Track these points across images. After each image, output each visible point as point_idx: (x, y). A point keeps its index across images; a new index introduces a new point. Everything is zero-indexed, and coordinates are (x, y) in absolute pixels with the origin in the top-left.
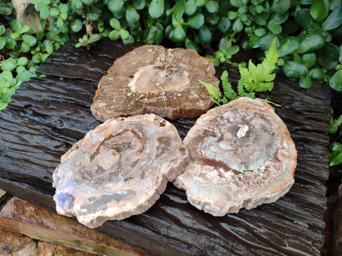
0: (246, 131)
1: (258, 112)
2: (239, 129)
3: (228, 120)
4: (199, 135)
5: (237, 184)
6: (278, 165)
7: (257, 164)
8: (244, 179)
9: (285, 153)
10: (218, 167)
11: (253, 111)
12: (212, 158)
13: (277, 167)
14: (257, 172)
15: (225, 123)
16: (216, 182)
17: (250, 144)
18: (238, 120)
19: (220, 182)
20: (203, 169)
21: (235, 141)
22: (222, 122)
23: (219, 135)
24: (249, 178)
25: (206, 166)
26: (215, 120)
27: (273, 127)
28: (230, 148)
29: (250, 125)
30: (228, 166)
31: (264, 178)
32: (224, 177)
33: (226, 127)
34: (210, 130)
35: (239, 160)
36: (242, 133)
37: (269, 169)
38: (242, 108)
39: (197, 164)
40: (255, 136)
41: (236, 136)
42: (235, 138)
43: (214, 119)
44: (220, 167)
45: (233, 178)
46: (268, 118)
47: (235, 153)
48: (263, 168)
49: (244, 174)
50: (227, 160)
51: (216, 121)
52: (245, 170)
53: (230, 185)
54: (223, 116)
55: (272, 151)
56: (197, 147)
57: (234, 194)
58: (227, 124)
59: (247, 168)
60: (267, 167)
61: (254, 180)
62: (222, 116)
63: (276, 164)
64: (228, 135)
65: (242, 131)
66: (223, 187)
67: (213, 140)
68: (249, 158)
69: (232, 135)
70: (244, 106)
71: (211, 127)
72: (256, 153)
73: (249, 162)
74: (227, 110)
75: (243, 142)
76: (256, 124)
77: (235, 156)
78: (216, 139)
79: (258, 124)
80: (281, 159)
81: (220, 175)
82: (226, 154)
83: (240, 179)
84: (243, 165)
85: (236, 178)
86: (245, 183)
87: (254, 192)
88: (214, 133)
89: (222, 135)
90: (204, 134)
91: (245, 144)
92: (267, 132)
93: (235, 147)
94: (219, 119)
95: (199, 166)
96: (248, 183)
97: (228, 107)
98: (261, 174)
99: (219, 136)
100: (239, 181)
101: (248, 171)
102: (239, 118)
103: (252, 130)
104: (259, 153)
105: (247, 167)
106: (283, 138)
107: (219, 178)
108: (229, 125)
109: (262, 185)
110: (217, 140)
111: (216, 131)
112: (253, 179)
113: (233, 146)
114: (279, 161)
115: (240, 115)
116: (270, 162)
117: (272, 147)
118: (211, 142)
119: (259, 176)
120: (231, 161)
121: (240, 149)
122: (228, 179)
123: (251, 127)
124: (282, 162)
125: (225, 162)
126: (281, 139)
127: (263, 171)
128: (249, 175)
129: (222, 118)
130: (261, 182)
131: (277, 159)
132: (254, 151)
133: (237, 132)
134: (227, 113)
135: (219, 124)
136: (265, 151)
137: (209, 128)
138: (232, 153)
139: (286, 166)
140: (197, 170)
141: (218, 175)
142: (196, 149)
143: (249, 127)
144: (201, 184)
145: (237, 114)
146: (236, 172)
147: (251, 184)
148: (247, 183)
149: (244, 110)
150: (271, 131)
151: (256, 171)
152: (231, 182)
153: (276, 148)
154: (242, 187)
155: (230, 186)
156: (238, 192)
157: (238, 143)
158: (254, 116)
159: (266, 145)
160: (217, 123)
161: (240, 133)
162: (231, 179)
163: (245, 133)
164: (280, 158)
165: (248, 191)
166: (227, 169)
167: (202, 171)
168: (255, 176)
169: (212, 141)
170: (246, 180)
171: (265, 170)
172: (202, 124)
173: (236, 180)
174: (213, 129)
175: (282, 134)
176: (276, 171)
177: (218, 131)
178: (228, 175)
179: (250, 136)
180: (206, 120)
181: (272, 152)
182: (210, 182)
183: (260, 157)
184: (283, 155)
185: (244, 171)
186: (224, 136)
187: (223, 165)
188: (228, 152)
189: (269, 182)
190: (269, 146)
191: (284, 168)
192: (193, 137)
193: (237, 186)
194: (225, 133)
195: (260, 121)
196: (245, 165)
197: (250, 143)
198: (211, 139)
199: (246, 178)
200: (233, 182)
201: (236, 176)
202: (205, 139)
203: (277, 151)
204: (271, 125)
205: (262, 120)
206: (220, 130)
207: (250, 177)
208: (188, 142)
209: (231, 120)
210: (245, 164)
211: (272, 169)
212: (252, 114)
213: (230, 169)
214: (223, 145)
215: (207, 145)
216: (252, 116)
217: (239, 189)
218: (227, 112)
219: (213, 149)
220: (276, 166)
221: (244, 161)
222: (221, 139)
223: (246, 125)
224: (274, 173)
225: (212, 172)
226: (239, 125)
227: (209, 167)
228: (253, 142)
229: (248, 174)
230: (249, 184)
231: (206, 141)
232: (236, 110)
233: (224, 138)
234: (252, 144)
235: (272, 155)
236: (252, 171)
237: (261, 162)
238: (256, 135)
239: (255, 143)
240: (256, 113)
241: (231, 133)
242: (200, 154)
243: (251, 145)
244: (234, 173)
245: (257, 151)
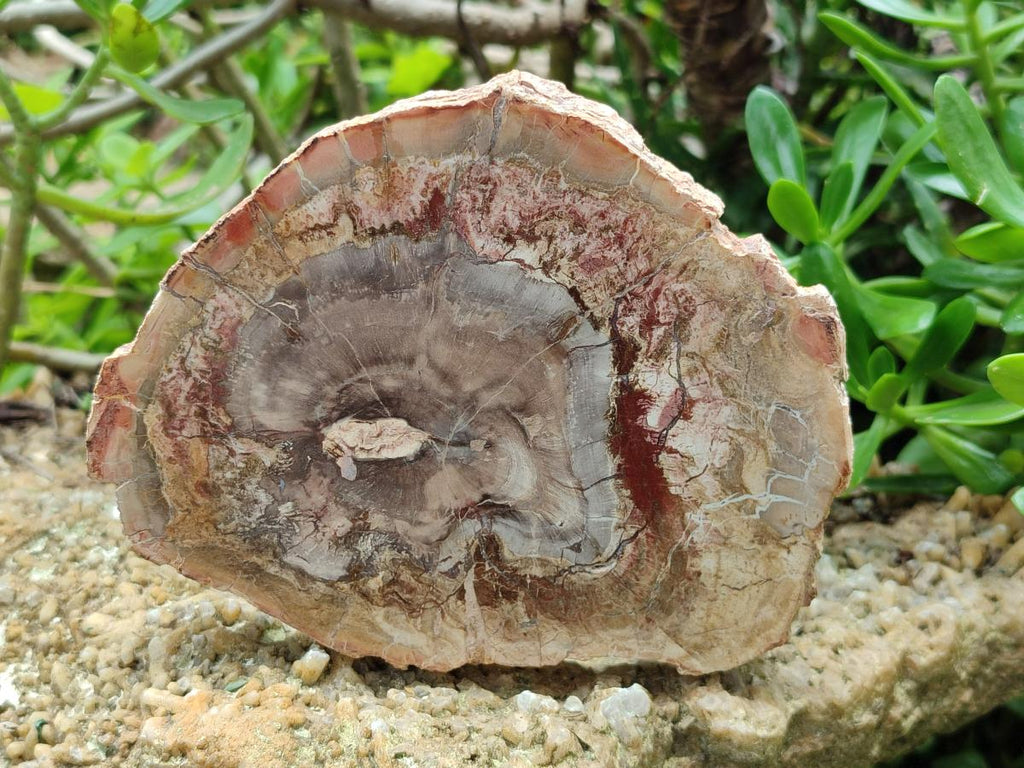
0: (366, 426)
1: (192, 428)
2: (377, 462)
3: (348, 540)
4: (529, 613)
5: (681, 323)
6: (463, 196)
7: (520, 289)
8: (636, 304)
9: (368, 189)
10: (648, 439)
11: (198, 452)
12: (618, 488)
13: (480, 196)
14: (565, 269)
15: (382, 539)
16: (726, 411)
17: (430, 371)
18: (316, 493)
19: (718, 392)
20: (700, 492)
21: (454, 444)
22: (387, 555)
23: (471, 528)
24: (622, 288)
25: (673, 490)
26: (400, 597)
27: (247, 313)
28: (512, 448)
29: (315, 426)
30: (613, 403)
31: (579, 224)
32: (682, 388)
33: (401, 526)
34: (469, 581)
35: (552, 375)
36: (397, 440)
37: (515, 223)
38: (219, 515)
39: (688, 533)
40: (365, 373)
41: (423, 454)
42: (442, 453)
43: (389, 604)
44: (642, 432)
45: (660, 353)
46: (197, 361)
47: (524, 409)
48: (527, 253)
49: (614, 319)
50: (586, 425)
51: (396, 588)
52: (588, 327)
53: (704, 348)
54: (343, 573)
55: (405, 254)
56: (602, 585)
57: (738, 308)
58: (379, 532)
59: (573, 319)
60: (509, 240)
61: (613, 262)
62: (341, 579)
63: (467, 204)
64: (445, 488)
65: (377, 444)
66: (729, 369)
67: (519, 540)
68: (512, 340)
69: (429, 475)
70: (201, 512)
71: (451, 585)
72: (462, 321)
73: (534, 325)
74: (290, 577)
75: (439, 407)
76: (281, 402)
77: (542, 398)
78: (503, 529)
79: (274, 391)
80: (424, 193)
81: (683, 409)
82: (557, 446)
83: (649, 323)
84: (569, 343)
85: (655, 341)
86: (657, 292)
87: (674, 236)
88: (478, 555)
89: (464, 513)
90: (510, 596)
91: (446, 391)
92: (302, 327)
93: (491, 429)
94: (374, 584)
95: (694, 517)
96: (647, 277)
97: (259, 583)
98: (567, 245)
99: (478, 527)
100: (661, 319)
101: (587, 309)
102: (300, 495)
103: (338, 399)
104: (456, 308)
105: (566, 325)
106: (282, 240)
107: (698, 411)
108: (377, 520)
109: (617, 216)
110: (511, 522)
111: (456, 551)
112: (613, 270)
113: (492, 436)
114: (438, 196)
115: (279, 501)
116: (473, 235)
117: (378, 263)
118: (535, 543)
119: (577, 252)
120: (580, 407)
121: (489, 399)
122: (683, 370)
123: (319, 413)
124: (437, 183)
125: (603, 426)
126: (297, 243)
127: (542, 243)
128: (602, 296)
129: (356, 572)
130: (607, 229)
131: (436, 210)
132: (458, 336)
133: (399, 462)
134: (309, 568)
135: (408, 564)
136: (421, 286)
137: (461, 593)
138: (534, 425)
139: (447, 154)
140: (718, 515)
141: (687, 418)
142: (617, 580)
143: (328, 422)
144: (774, 464)
145: (281, 519)
146: (625, 355)
147: (643, 265)
148: (646, 285)
149: (228, 499)
150: (280, 311)
151: (563, 277)
152: (687, 348)
153: (367, 244)
154: (683, 293)
155: (707, 344)
156: (715, 300)
157: (461, 424)
158: (239, 436)
159: (384, 297)
160: (406, 576)
161: (393, 447)
162: (674, 355)
163: (380, 422)
164: (417, 200)
165: (685, 260)
166: (631, 401)
167: (709, 493)
168: (593, 265)
169: (528, 536)
170: (635, 295)
171: (531, 239)
172: (458, 635)
173: (667, 336)
174: (452, 574)
175: (258, 252)
176: (507, 190)
177: (449, 544)
178: (656, 380)
179: (380, 392)
180: (422, 631)
181: (405, 250)
182: (740, 432)
183: (473, 296)
184: (390, 192)
185: (597, 328)
186: (460, 504)
187: (626, 427)
188: (543, 443)
189: (583, 195)
190: (377, 281)
191: (466, 159)
192: (563, 631)
193: (692, 314)
194: (441, 512)
195: (247, 389)
196: (563, 334)
197: (422, 372)
198: (519, 546)
199: (625, 299)
200: (682, 340)
201: (644, 344)
202: (538, 572)
203: (383, 231)
204: (234, 329)
205: (235, 383)
206: (442, 539)
207: (612, 284)
208: (602, 634)
209: (340, 523)
210: (556, 336)
211: (507, 208)
212: (232, 453)
213: (625, 387)
214: (517, 479)
215: (564, 545)
216: (239, 447)
217: (698, 300)
218: (301, 573)
219: (567, 512)
220: (474, 199)
221: (543, 350)
222: (493, 508)
223: (326, 445)
224: (523, 194)
225: (692, 451)
226: (348, 471)
227: (671, 477)
228: (410, 361)
229: (601, 302)
230: (650, 272)
231: (544, 563)
232: (254, 539)
233: (476, 497)
234: (422, 360)
235: (424, 247)
236: (574, 293)
237: (499, 279)
238: (357, 368)
239: (405, 352)
240: (204, 436)
241: (422, 484)
242: (629, 548)
243: (432, 364)
244: (635, 358)
245: (447, 322)
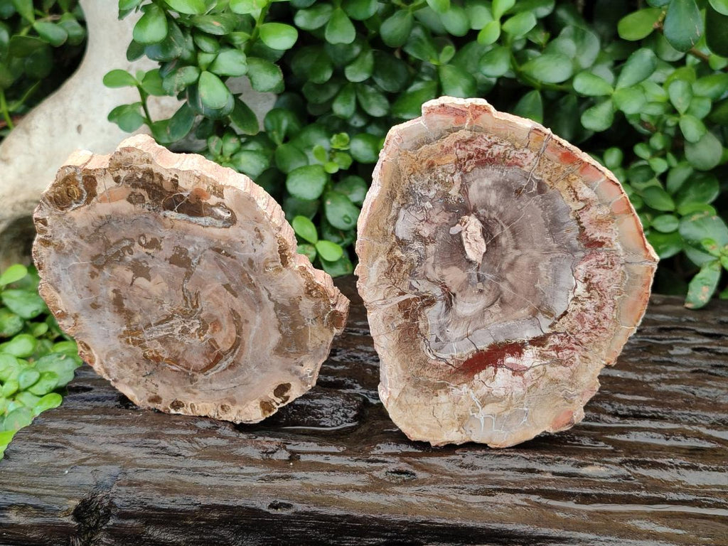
0: (479, 234)
1: (462, 154)
2: (461, 242)
3: (418, 236)
4: (399, 326)
5: (560, 362)
6: (603, 255)
7: (562, 289)
8: (565, 341)
9: (599, 212)
10: (499, 360)
11: (450, 160)
12: (472, 352)
13: (605, 263)
14: (576, 307)
15: (422, 252)
16: (521, 390)
17: (513, 258)
18: (440, 217)
19: (529, 385)
20: (478, 387)
21: (478, 275)
22: (415, 256)
23: (437, 291)
24: (572, 334)
25: (476, 376)
26: (394, 266)
27: (526, 169)
28: (482, 302)
29: (475, 210)
30: (514, 341)
31: (599, 308)
32: (528, 369)
33: (431, 259)
34: (410, 296)
35: (522, 312)
36: (475, 248)
37: (594, 281)
38: (418, 174)
39: (456, 387)
40: (506, 228)
41: (470, 262)
42: (472, 271)
43: (389, 262)
44: (502, 356)
45: (543, 357)
46: (496, 150)
47: (503, 303)
48: (581, 289)
49: (556, 333)
50: (501, 332)
51: (398, 263)
52: (550, 322)
53: (549, 375)
54: (401, 238)
55: (570, 235)
56: (421, 355)
57: (571, 384)
58: (426, 250)
59: (552, 315)
60: (586, 280)
61: (583, 327)
62: (397, 237)
63: (600, 258)
64: (454, 276)
65: (471, 241)
66: (541, 387)
67: (436, 314)
68: (536, 291)
69: (460, 267)
70: (418, 165)
71: (405, 288)
72: (541, 268)
73: (546, 299)
74: (393, 213)
75: (496, 265)
76: (484, 192)
77: (510, 310)
78: (439, 306)
79: (488, 189)
80: (601, 238)
81: (517, 371)
82: (487, 321)
83: (557, 349)
84: (540, 316)
85: (548, 353)
86: (573, 349)
87: (601, 350)
88: (423, 297)
89: (444, 286)
90: (406, 316)
91: (504, 266)
92: (524, 195)
93: (489, 290)
94: (398, 253)
95: (465, 387)
96: (579, 343)
97: (387, 200)
98: (588, 305)
99: (438, 295)
100: (560, 353)
101: (559, 320)
102: (437, 210)
103: (491, 219)
104: (548, 263)
105: (549, 313)
106: (566, 178)
107: (518, 378)
108: (431, 248)
109: (606, 324)
110: (444, 308)
111: (423, 287)
112: (580, 328)
113: (486, 291)
114: (601, 244)
115: (432, 201)
116: (585, 263)
117: (564, 224)
118: (436, 321)
119: (586, 311)
120: (509, 327)
121: (504, 287)
122: (537, 368)
123: (481, 211)
124: (607, 243)
125: (502, 339)
126: (566, 185)
127: (587, 295)
128: (566, 326)
129: (402, 243)
130: (599, 321)
131: (594, 245)
132: (534, 266)
133: (464, 252)
134: (399, 222)
135: (412, 266)
136: (556, 245)
137: (403, 293)
138: (495, 309)
139: (622, 244)
140: (468, 397)
141: (514, 374)
142: (425, 361)
143: (478, 216)
144: (499, 416)
145: (423, 204)
146: (538, 342)
147: (584, 340)
148: (576, 344)
149: (428, 177)
150: (530, 183)
151: (572, 307)
152: (548, 367)
153: (571, 217)
154: (575, 360)
155: (551, 376)
156: (573, 375)
157: (489, 276)
158: (462, 176)
159: (547, 230)
160: (405, 267)
161: (471, 248)
162: (543, 362)
163: (483, 240)
164: (598, 235)
165: (590, 357)
166: (517, 349)
167: (478, 391)
168: (580, 319)
169: (439, 318)
170: (569, 340)
171: (588, 290)
172: (381, 296)
173: (552, 357)
174: (411, 287)
175: (558, 168)
176: (610, 274)
177: (427, 283)
178: (529, 357)
179: (498, 237)
180: (379, 280)
181: (572, 234)
182: (511, 398)
183: (555, 269)
184: (599, 222)
185: (550, 327)
186: (448, 284)
187: (503, 349)
188: (487, 315)
189: (613, 308)
190: (554, 225)
191: (621, 253)
192: (394, 343)
193: (565, 366)
194: (442, 276)
195: (487, 176)
196: (544, 313)
197: (512, 254)
198: (433, 314)
199: (567, 336)
200: (552, 365)
201: (546, 348)
202: (421, 326)
203: (579, 223)
204: (517, 164)
205: (489, 170)
206: (428, 279)
207: (573, 329)
208: (396, 360)
209: (426, 231)
210: (545, 310)
211: (600, 276)
212: (452, 175)
213: (523, 344)
214: (467, 307)
215: (438, 334)
216: (457, 178)
217: (572, 367)
218: (396, 218)
219: (454, 332)
220: (602, 261)
221: (534, 305)
222: (449, 299)
223: (466, 218)
224: (609, 281)
225: (497, 380)
226: (454, 230)
227: (482, 374)
228: (516, 248)
229: (563, 325)
230: (582, 344)
231: (426, 327)
232: (409, 193)
233: (453, 290)
234: (518, 253)
235: (575, 243)
236: (566, 313)
237: (566, 278)
238: (508, 224)
239: (520, 244)
240: (459, 160)
241: (455, 265)
242: (443, 363)
243: (517, 258)
244: (538, 346)
245: (540, 260)
